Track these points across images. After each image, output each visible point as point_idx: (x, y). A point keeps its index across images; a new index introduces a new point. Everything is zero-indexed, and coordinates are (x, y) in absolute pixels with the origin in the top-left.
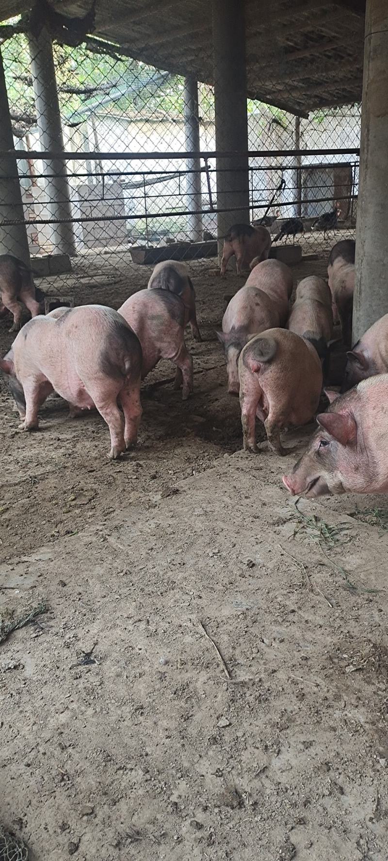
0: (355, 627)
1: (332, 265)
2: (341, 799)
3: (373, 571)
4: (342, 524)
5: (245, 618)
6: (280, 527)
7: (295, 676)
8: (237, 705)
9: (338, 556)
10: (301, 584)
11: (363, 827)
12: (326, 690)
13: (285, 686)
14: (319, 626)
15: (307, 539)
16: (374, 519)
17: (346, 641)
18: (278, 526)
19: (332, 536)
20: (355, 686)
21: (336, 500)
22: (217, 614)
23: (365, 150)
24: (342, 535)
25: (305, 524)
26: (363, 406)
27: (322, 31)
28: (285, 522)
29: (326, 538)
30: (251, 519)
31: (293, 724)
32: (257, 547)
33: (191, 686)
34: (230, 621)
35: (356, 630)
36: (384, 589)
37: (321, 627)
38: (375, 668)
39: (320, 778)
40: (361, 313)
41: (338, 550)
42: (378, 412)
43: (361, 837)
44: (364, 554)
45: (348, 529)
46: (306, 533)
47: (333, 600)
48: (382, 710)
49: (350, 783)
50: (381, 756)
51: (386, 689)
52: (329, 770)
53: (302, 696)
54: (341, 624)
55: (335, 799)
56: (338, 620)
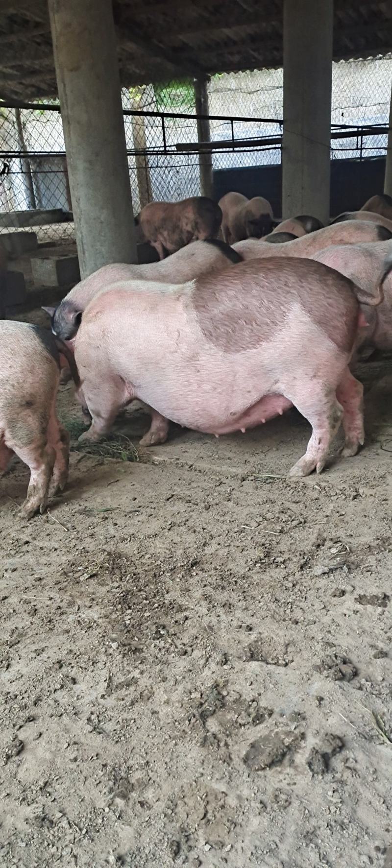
47: (69, 525)
48: (115, 603)
49: (82, 672)
50: (114, 640)
51: (119, 586)
52: (61, 667)
53: (35, 611)
54: (77, 543)
55: (67, 690)
56: (73, 541)
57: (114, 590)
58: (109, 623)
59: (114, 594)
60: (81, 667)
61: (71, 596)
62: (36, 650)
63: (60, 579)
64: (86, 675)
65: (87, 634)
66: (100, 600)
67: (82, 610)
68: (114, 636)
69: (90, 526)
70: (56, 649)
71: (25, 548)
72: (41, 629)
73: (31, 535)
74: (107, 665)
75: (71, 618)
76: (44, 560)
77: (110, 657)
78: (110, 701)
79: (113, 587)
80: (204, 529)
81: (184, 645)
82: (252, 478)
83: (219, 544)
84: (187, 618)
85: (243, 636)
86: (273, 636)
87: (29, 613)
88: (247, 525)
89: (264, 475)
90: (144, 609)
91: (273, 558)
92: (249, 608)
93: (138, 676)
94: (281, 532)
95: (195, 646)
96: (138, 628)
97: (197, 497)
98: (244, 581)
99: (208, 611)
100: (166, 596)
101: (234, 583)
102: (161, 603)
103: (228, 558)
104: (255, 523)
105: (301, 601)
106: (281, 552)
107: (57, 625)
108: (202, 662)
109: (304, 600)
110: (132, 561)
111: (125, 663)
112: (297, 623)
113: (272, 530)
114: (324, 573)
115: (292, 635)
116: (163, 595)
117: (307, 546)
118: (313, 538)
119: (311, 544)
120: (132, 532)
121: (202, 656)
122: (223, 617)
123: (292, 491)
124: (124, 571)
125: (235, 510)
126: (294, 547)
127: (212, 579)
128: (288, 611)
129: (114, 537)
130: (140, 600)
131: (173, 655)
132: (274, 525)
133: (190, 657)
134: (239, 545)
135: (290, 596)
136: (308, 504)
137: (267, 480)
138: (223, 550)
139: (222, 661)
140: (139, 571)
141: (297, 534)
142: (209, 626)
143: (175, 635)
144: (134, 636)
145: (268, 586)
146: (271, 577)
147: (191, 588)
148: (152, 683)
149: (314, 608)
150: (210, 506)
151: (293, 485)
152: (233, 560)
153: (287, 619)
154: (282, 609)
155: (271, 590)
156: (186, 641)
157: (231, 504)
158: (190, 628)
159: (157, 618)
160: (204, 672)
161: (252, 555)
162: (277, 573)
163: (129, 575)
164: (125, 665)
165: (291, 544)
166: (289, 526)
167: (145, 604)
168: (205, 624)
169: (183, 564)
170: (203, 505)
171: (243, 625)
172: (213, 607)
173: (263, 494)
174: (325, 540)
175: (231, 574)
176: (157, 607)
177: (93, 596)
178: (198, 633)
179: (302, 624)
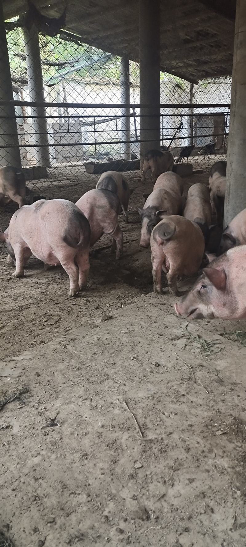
0: (223, 406)
1: (212, 177)
2: (212, 516)
3: (234, 371)
4: (215, 340)
5: (153, 398)
6: (176, 342)
7: (184, 436)
8: (147, 454)
9: (213, 361)
10: (189, 378)
11: (225, 535)
12: (203, 446)
13: (178, 443)
14: (199, 405)
15: (193, 349)
16: (236, 338)
17: (217, 415)
18: (175, 341)
19: (209, 348)
20: (222, 444)
21: (212, 325)
22: (135, 396)
23: (234, 105)
24: (215, 347)
25: (192, 340)
26: (230, 265)
27: (208, 30)
28: (179, 339)
29: (205, 349)
30: (158, 336)
31: (182, 467)
32: (161, 354)
33: (118, 442)
34: (144, 401)
35: (223, 408)
36: (241, 383)
37: (201, 405)
38: (235, 433)
39: (199, 502)
40: (229, 207)
41: (213, 357)
42: (239, 270)
43: (224, 541)
44: (229, 360)
45: (219, 344)
46: (192, 345)
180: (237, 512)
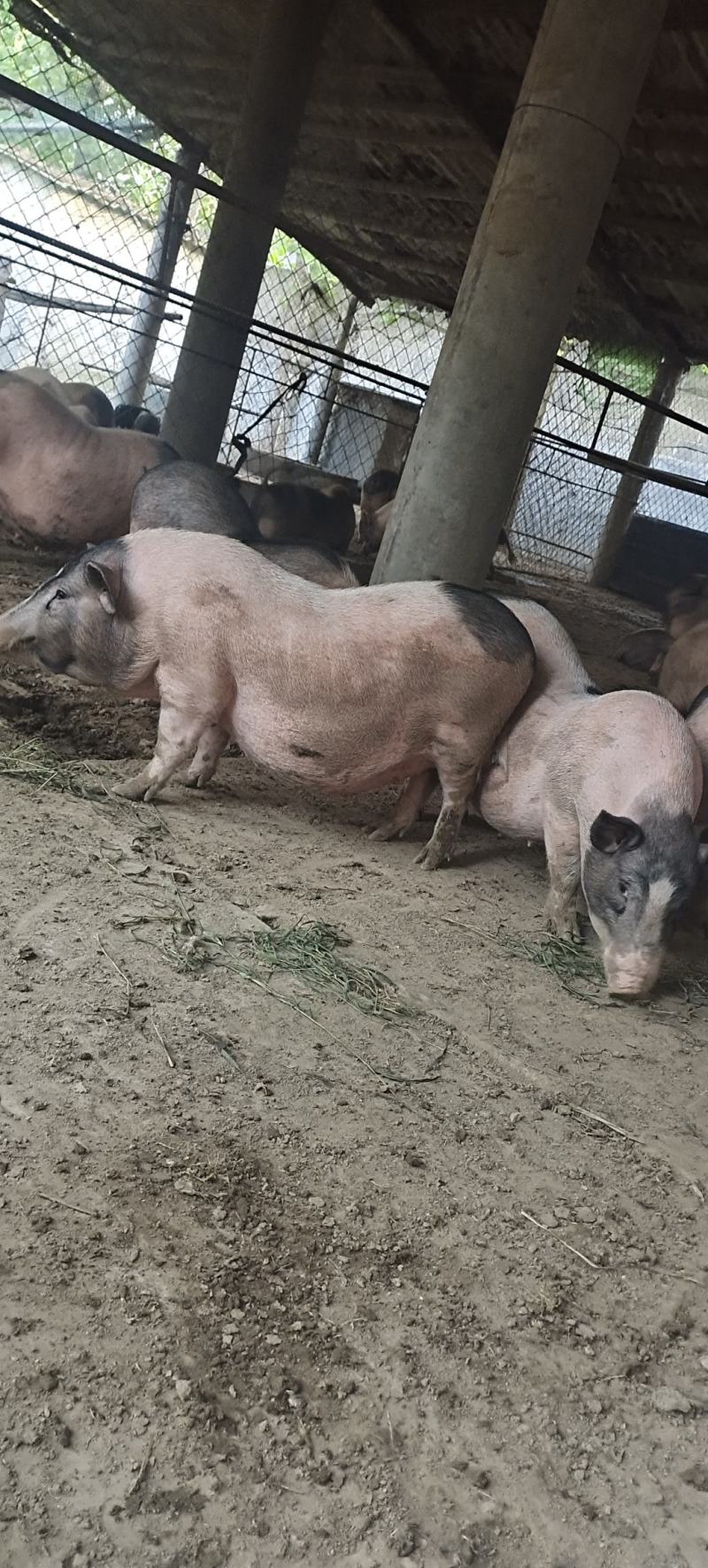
0: (209, 1113)
2: (62, 1457)
11: (91, 1527)
20: (172, 1223)
32: (54, 928)
35: (209, 1118)
39: (26, 1402)
47: (181, 1056)
48: (215, 1281)
49: (93, 1421)
50: (184, 1374)
51: (235, 1240)
52: (52, 1388)
53: (48, 1223)
54: (182, 1101)
55: (47, 1454)
56: (177, 1094)
57: (220, 1245)
58: (188, 1322)
59: (218, 1255)
60: (94, 1409)
61: (131, 1218)
62: (16, 1320)
63: (124, 1170)
64: (97, 1435)
65: (133, 1328)
66: (187, 1258)
67: (143, 1264)
68: (188, 1360)
69: (219, 1075)
70: (58, 1336)
71: (79, 1068)
72: (44, 1272)
73: (101, 1044)
74: (153, 1429)
75: (115, 1273)
76: (105, 1111)
77: (165, 1411)
78: (128, 1534)
79: (221, 1238)
80: (442, 1183)
81: (330, 1456)
82: (564, 1109)
83: (465, 1233)
84: (353, 1389)
85: (466, 1494)
86: (532, 1526)
87: (34, 1223)
88: (532, 1215)
89: (592, 1116)
90: (270, 1323)
91: (572, 1322)
92: (495, 1427)
93: (209, 1493)
94: (602, 1262)
95: (352, 1470)
96: (243, 1364)
97: (444, 1104)
98: (498, 1350)
99: (405, 1391)
100: (324, 1309)
101: (476, 1346)
102: (310, 1324)
103: (477, 1275)
104: (551, 1216)
105: (611, 1460)
106: (591, 1314)
107: (79, 1278)
108: (358, 1522)
109: (618, 1459)
110: (277, 1193)
111: (192, 1443)
112: (594, 1517)
113: (583, 1249)
114: (677, 1412)
115: (574, 1545)
116: (317, 1308)
117: (652, 1322)
118: (668, 1307)
119: (659, 1321)
120: (297, 1124)
121: (364, 1505)
122: (432, 1423)
123: (641, 1175)
124: (257, 1209)
125: (516, 1168)
126: (621, 1312)
127: (431, 1312)
128: (579, 1475)
129: (259, 1120)
130: (268, 1297)
131: (299, 1471)
132: (589, 1240)
133: (335, 1496)
134: (506, 1253)
135: (589, 1435)
136: (669, 1220)
137: (595, 1128)
138: (469, 1251)
139: (405, 1545)
140: (283, 1221)
141: (636, 1285)
142: (396, 1433)
143: (318, 1420)
144: (229, 1383)
145: (546, 1387)
146: (559, 1366)
147: (381, 1314)
148: (234, 1528)
149: (640, 1491)
150: (467, 1135)
151: (647, 1164)
152: (486, 1285)
153: (571, 1493)
154: (565, 1462)
155: (552, 1401)
156: (337, 1447)
157: (510, 1149)
158: (355, 1419)
159: (291, 1359)
160: (355, 1551)
161: (528, 1291)
162: (570, 1362)
163: (262, 1225)
164: (189, 1450)
165: (617, 1302)
166: (621, 1258)
167: (276, 1311)
168: (388, 1424)
169: (379, 1248)
170: (453, 1127)
171: (472, 1465)
172: (417, 1386)
173: (580, 1155)
174: (691, 1326)
175: (474, 1318)
176: (299, 1331)
177: (175, 1241)
178: (369, 1437)
179: (605, 1527)
180: (155, 1452)
